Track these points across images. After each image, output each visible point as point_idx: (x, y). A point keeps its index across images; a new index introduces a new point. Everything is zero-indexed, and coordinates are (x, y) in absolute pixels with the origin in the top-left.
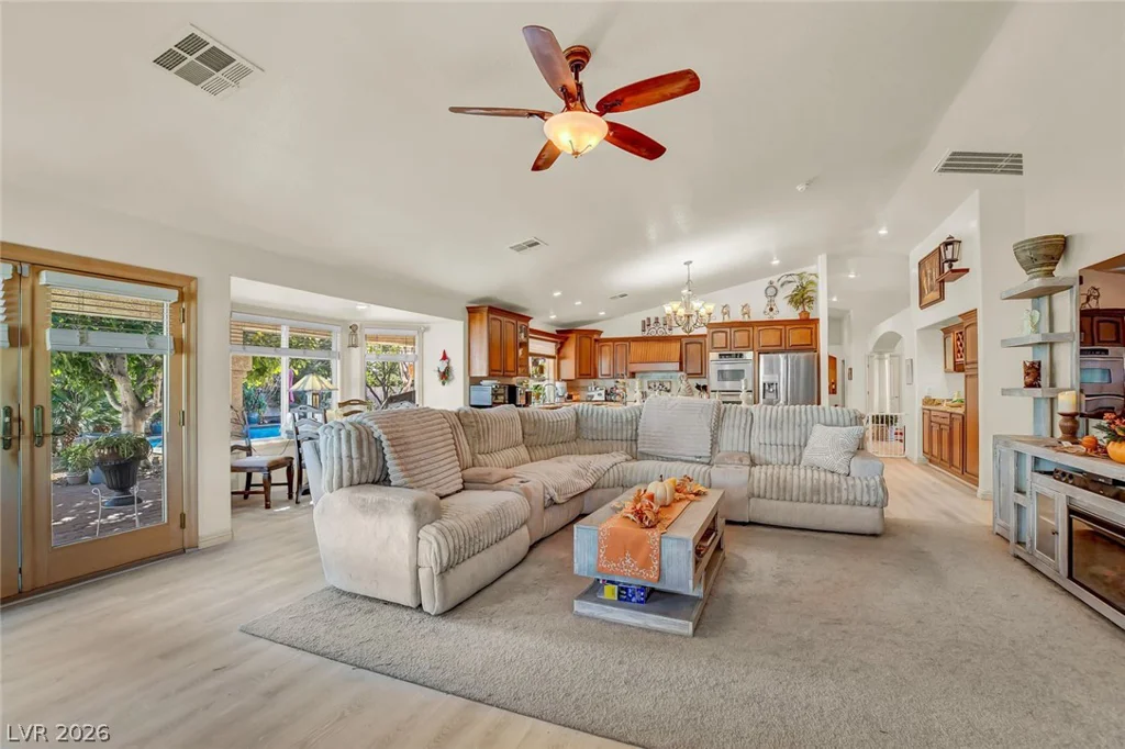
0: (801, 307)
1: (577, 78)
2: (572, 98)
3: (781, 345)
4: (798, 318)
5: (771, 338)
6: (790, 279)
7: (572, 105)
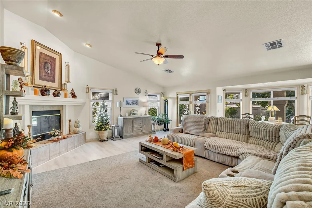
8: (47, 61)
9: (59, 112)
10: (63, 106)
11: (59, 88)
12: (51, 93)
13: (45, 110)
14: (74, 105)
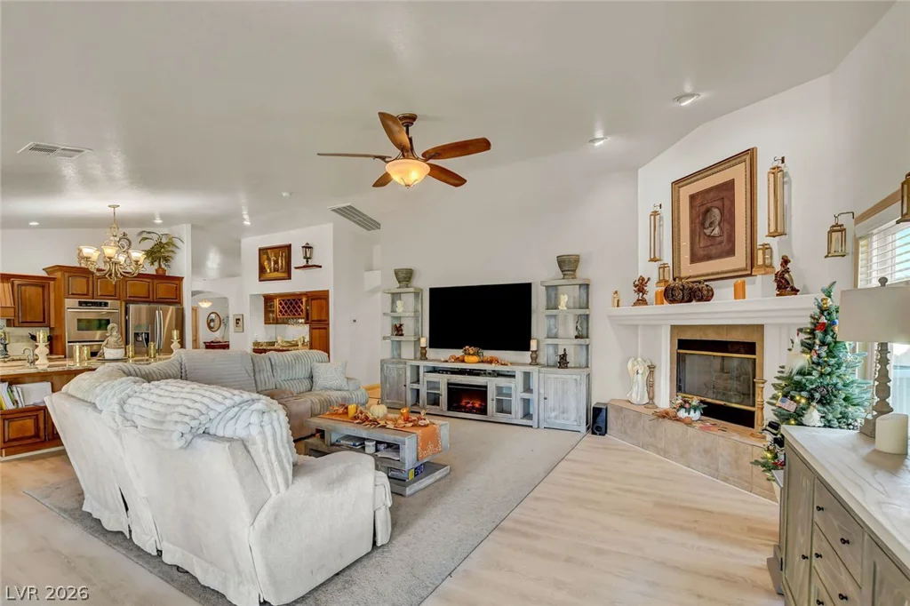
0: (156, 264)
1: (407, 133)
2: (406, 151)
3: (149, 297)
4: (155, 273)
5: (140, 288)
6: (149, 236)
7: (406, 154)
9: (752, 347)
11: (746, 270)
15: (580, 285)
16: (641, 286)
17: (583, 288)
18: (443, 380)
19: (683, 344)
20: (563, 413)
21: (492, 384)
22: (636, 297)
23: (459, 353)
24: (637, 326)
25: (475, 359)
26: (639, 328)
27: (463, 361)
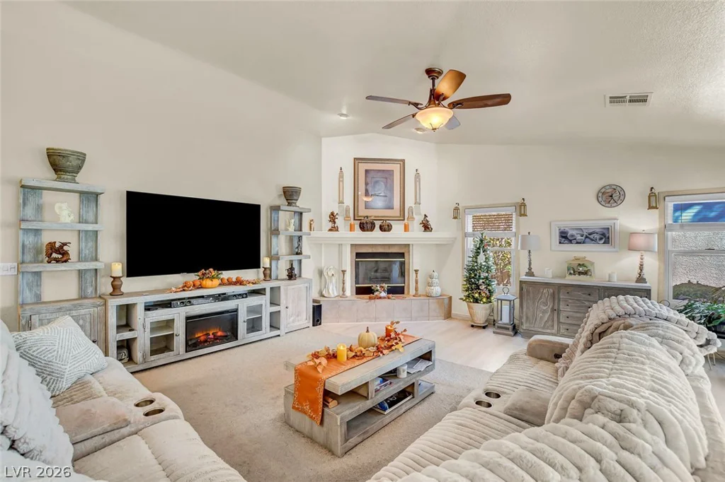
8: (377, 179)
9: (402, 255)
10: (409, 245)
12: (377, 227)
13: (375, 251)
14: (437, 245)
15: (295, 212)
16: (333, 217)
17: (296, 214)
18: (178, 315)
19: (358, 255)
20: (298, 316)
21: (243, 306)
22: (330, 225)
23: (191, 277)
24: (321, 244)
25: (217, 282)
26: (323, 245)
27: (201, 287)
